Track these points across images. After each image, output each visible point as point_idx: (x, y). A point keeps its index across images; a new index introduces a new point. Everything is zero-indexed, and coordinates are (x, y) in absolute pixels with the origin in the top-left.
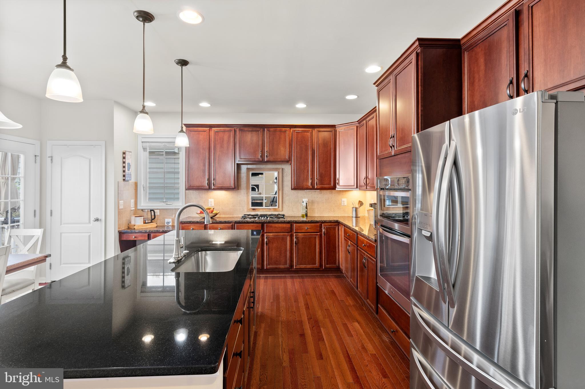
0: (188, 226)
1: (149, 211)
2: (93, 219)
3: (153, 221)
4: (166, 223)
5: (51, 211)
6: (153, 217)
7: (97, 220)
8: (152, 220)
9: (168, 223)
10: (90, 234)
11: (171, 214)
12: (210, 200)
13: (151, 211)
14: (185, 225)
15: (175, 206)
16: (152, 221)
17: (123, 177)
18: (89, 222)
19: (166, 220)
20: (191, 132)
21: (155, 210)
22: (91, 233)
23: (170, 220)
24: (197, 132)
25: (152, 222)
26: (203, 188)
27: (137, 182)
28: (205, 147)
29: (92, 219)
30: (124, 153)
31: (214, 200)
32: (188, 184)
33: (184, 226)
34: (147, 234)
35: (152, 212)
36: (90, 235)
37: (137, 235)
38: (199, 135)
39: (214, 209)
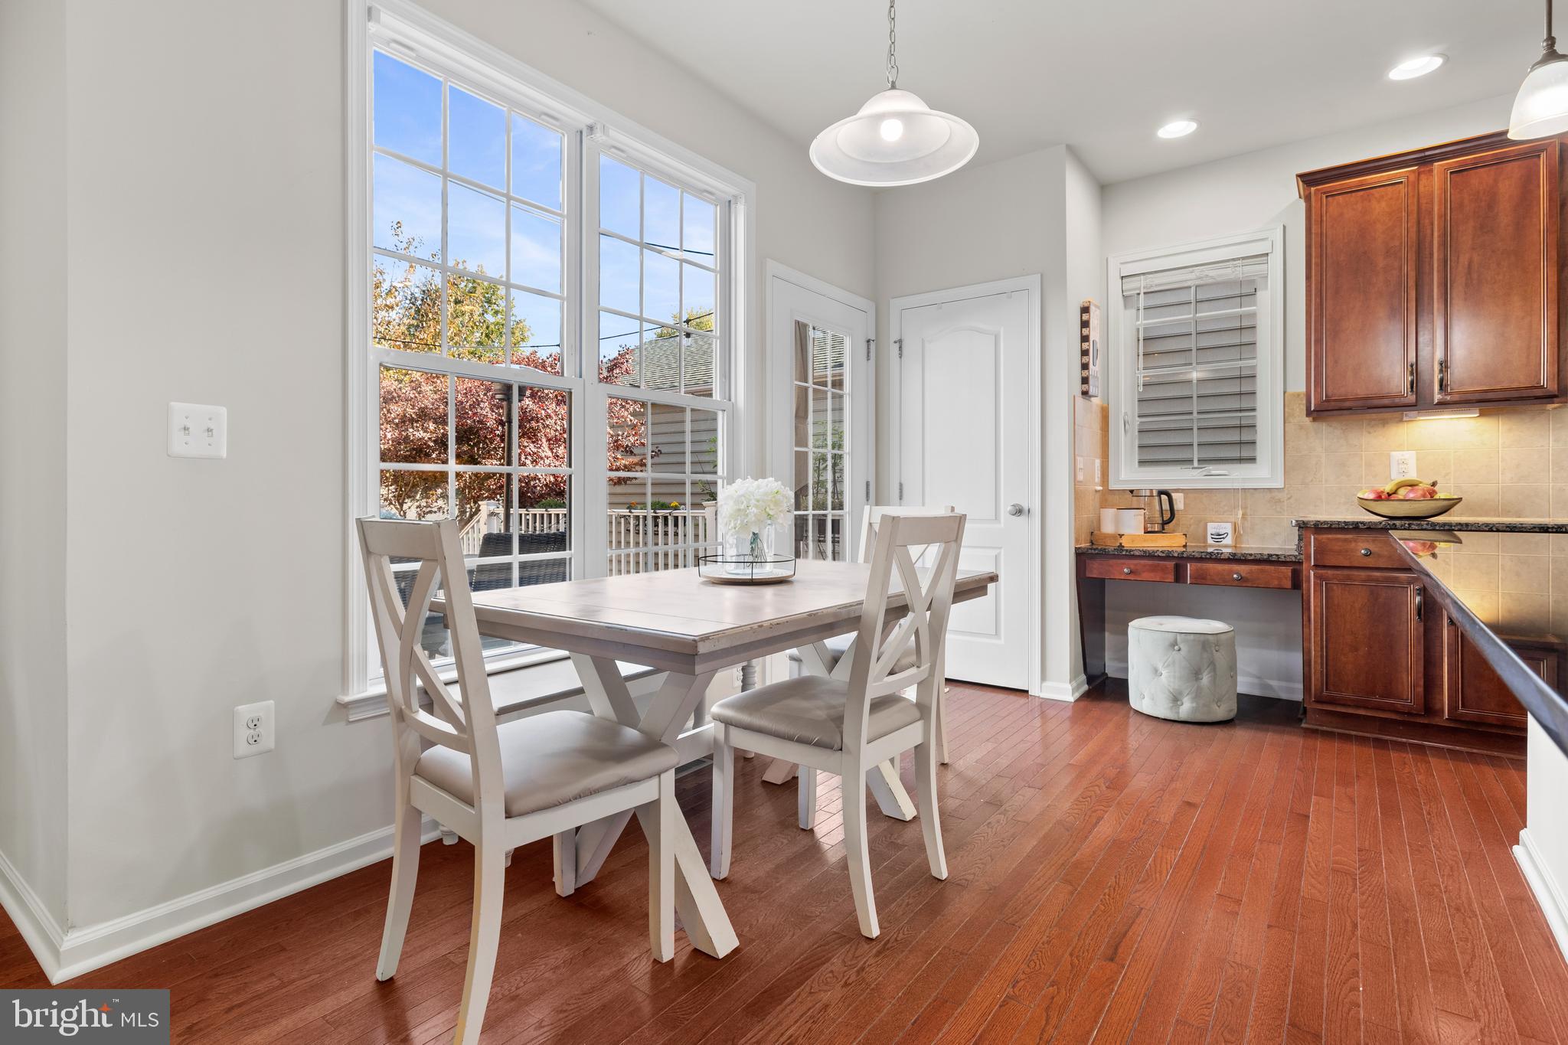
0: (1346, 540)
1: (1155, 493)
2: (1009, 508)
3: (1166, 527)
4: (1209, 537)
5: (901, 485)
6: (1167, 516)
7: (1019, 511)
8: (1164, 523)
9: (1219, 537)
10: (996, 552)
11: (1226, 508)
12: (1396, 455)
13: (1161, 493)
14: (1330, 536)
15: (1244, 480)
16: (1163, 529)
17: (1083, 383)
18: (997, 518)
19: (1212, 528)
20: (1330, 199)
21: (1173, 494)
22: (1001, 548)
23: (1227, 528)
24: (1361, 193)
25: (1162, 531)
26: (1386, 402)
27: (1106, 405)
28: (1397, 243)
29: (1006, 508)
30: (1085, 310)
31: (1417, 453)
32: (1318, 392)
33: (1328, 539)
34: (1171, 564)
35: (1164, 497)
36: (999, 554)
37: (1136, 565)
38: (1370, 201)
39: (1434, 484)
